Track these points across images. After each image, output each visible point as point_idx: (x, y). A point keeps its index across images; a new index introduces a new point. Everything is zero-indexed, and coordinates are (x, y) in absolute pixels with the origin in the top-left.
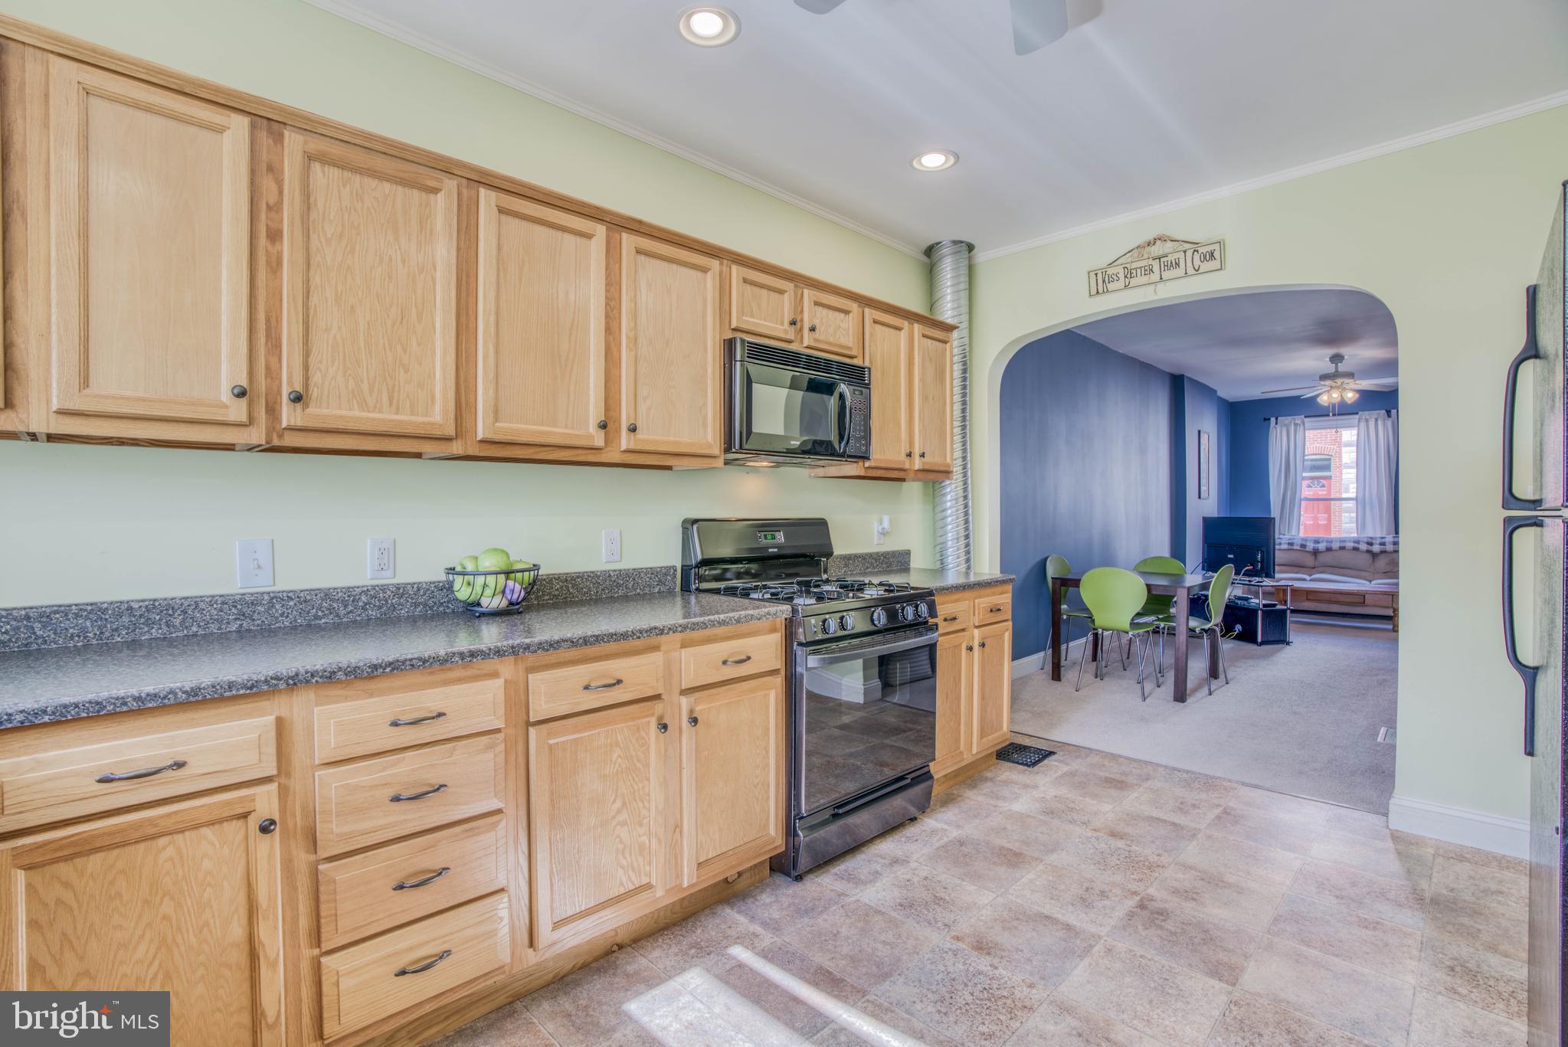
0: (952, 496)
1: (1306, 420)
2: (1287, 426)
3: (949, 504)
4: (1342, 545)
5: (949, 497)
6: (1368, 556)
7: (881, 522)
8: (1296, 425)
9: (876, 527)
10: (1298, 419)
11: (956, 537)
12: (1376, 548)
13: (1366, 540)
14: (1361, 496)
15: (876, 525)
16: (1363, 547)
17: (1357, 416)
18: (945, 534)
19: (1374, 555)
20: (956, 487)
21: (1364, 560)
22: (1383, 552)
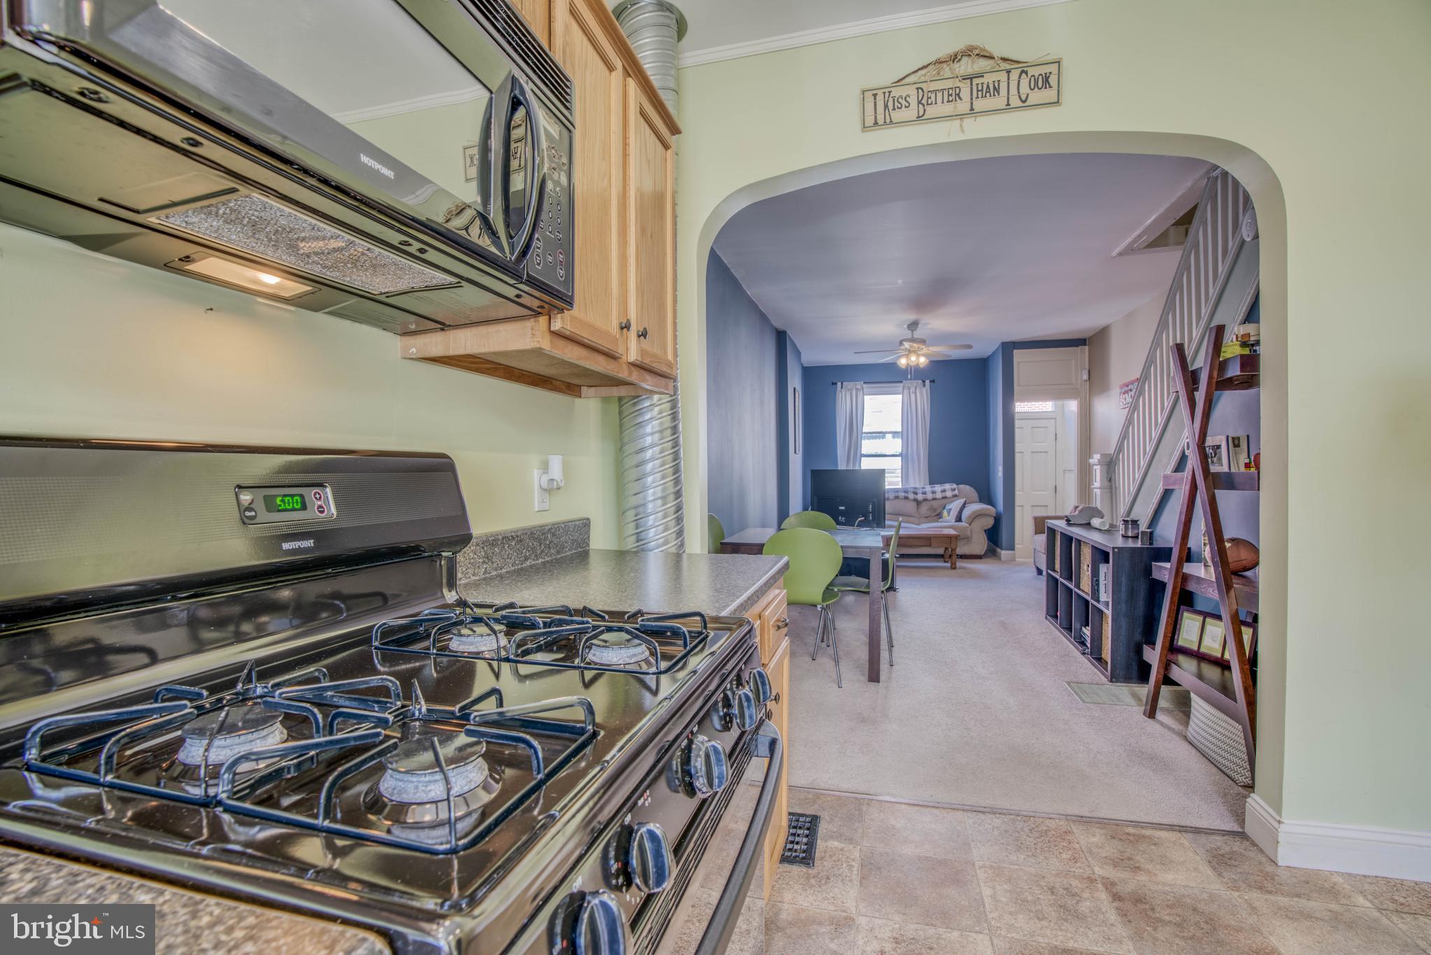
0: (652, 428)
1: (865, 386)
2: (850, 390)
3: (649, 440)
4: (896, 494)
5: (649, 429)
6: (914, 504)
7: (545, 467)
8: (857, 389)
9: (537, 478)
10: (859, 385)
11: (659, 495)
12: (920, 497)
13: (912, 490)
14: (904, 452)
15: (536, 473)
16: (911, 496)
17: (902, 385)
18: (644, 489)
19: (918, 503)
20: (661, 412)
21: (911, 507)
22: (925, 500)
